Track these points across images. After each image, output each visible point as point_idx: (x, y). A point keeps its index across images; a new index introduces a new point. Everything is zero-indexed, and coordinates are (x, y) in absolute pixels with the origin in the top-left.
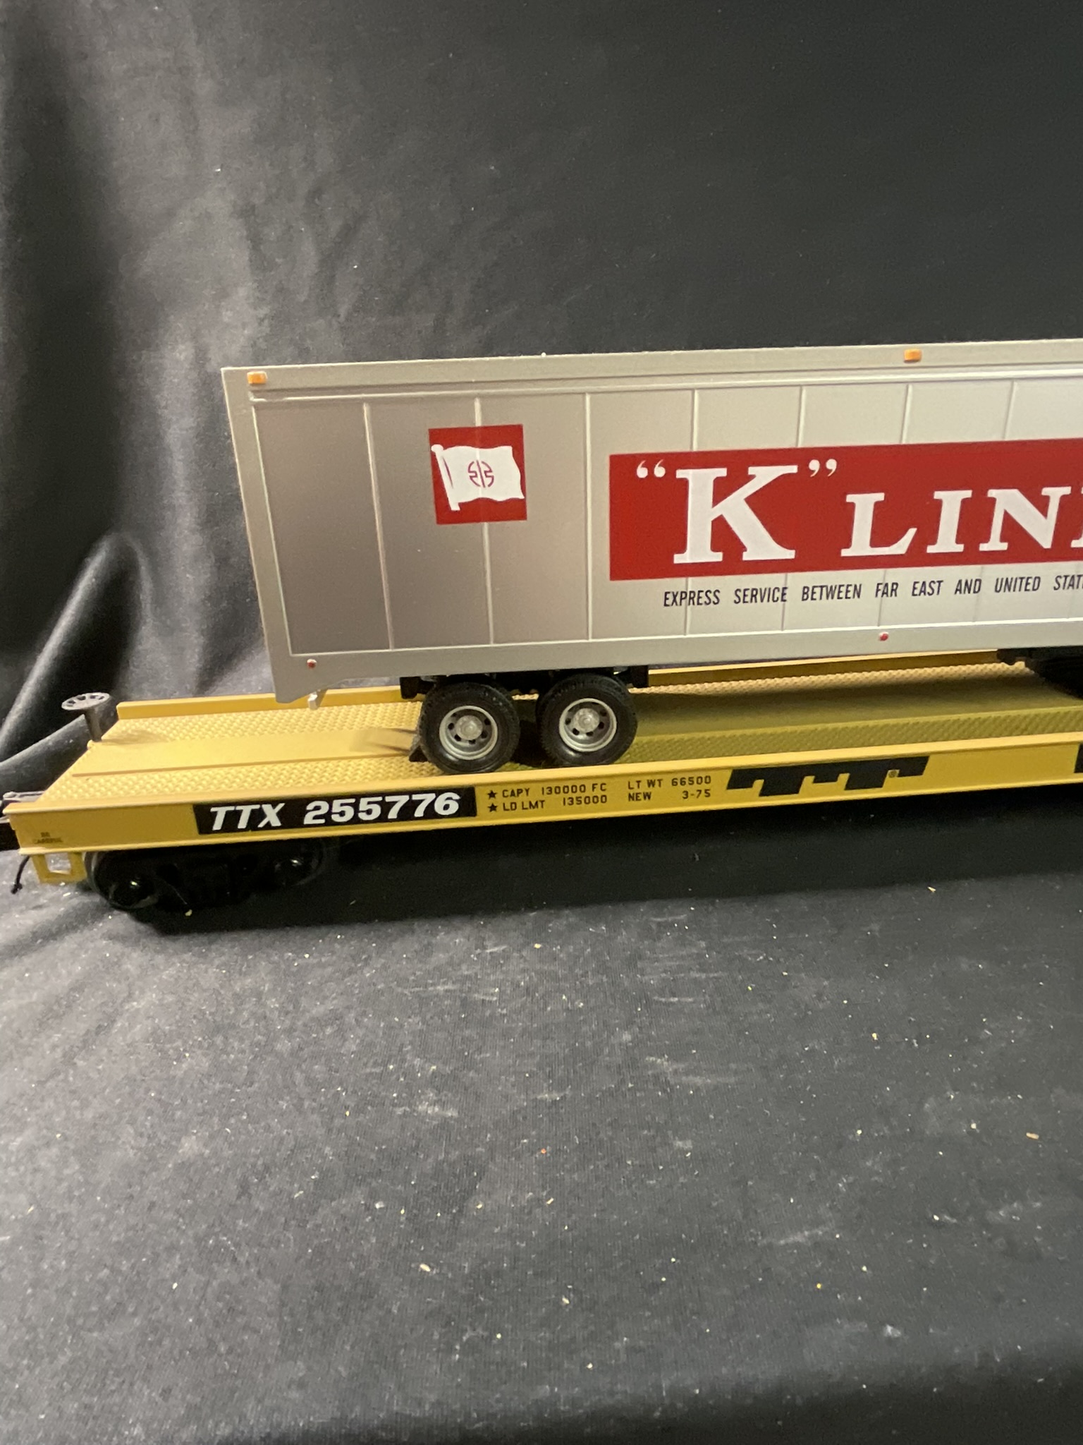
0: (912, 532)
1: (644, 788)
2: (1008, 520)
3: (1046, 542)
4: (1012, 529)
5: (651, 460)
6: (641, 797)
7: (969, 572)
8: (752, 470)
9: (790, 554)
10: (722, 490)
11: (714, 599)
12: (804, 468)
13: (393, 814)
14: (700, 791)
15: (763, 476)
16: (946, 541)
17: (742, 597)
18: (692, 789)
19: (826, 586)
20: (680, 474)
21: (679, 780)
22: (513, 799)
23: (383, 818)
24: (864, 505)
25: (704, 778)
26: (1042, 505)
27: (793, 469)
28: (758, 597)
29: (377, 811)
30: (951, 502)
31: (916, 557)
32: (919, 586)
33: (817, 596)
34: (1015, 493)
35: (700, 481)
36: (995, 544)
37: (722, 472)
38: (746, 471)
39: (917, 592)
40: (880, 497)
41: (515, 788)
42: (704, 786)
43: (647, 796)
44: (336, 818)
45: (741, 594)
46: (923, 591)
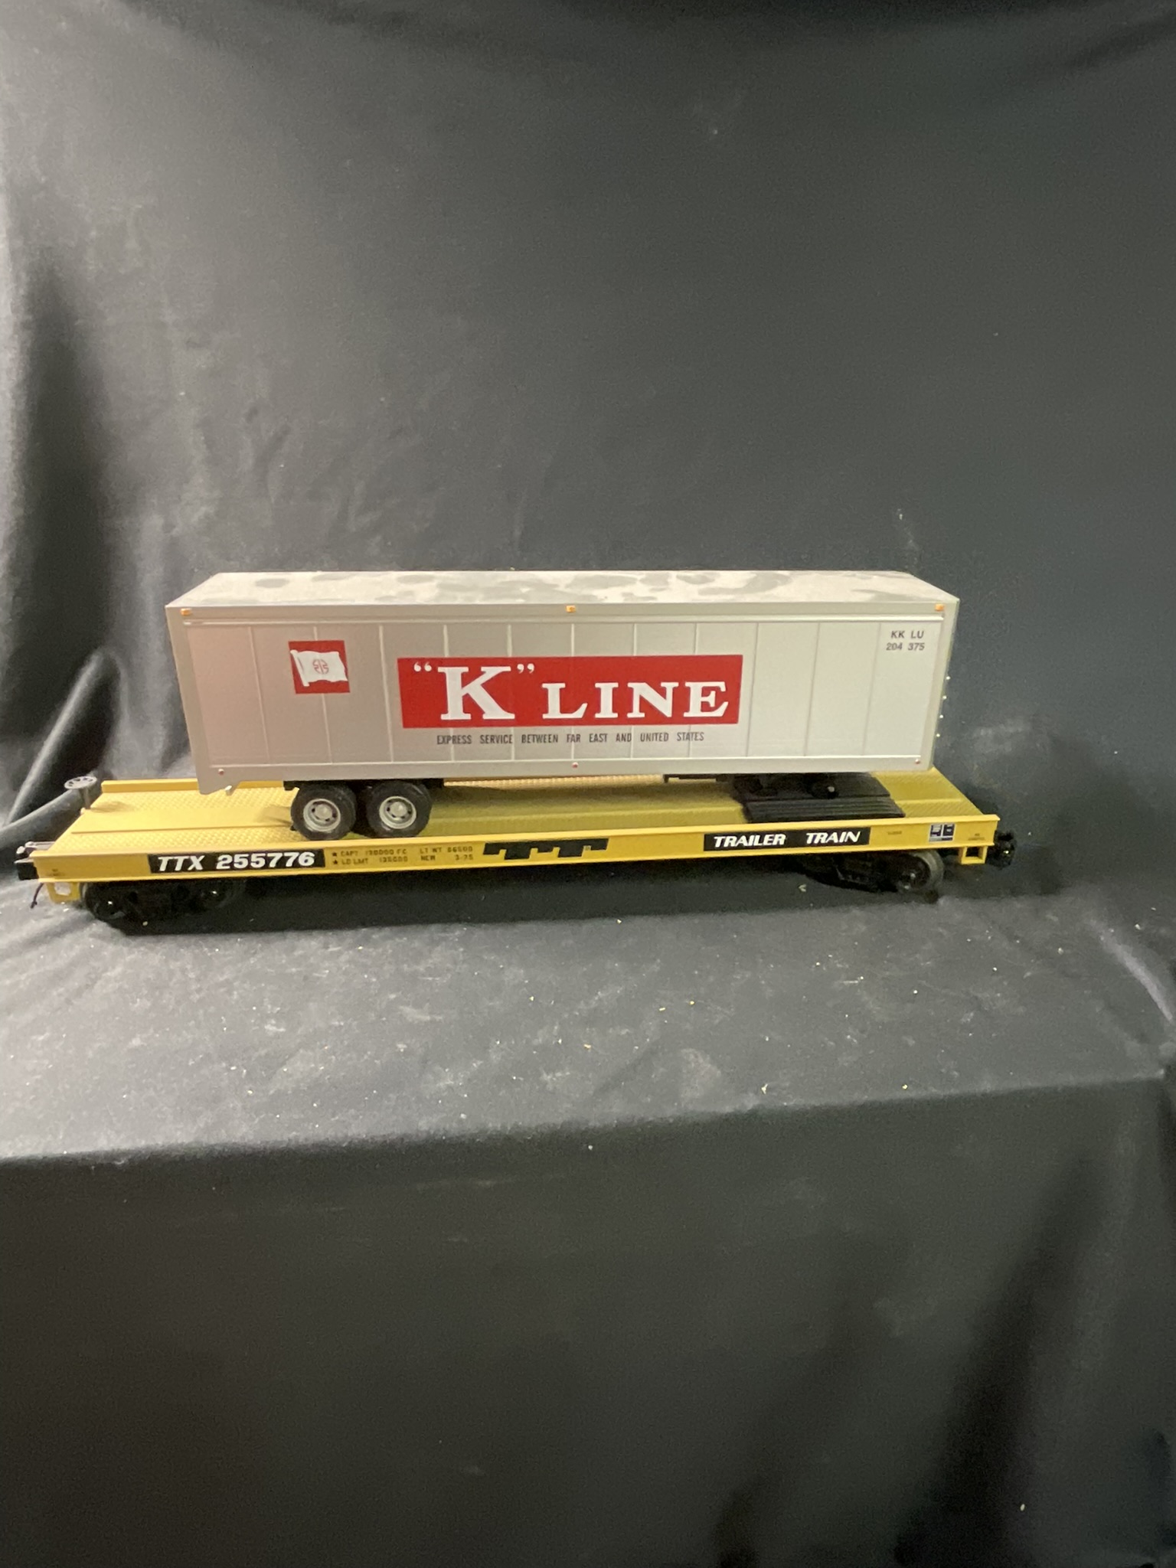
0: (584, 706)
1: (430, 853)
2: (642, 700)
3: (668, 712)
4: (645, 705)
5: (422, 662)
6: (429, 858)
7: (623, 729)
8: (483, 669)
9: (512, 716)
10: (466, 680)
11: (467, 740)
12: (514, 668)
13: (273, 864)
14: (466, 856)
15: (490, 672)
16: (606, 710)
17: (484, 740)
18: (461, 854)
19: (536, 736)
20: (440, 669)
21: (452, 848)
22: (348, 857)
23: (266, 867)
24: (554, 690)
25: (468, 847)
26: (662, 692)
27: (508, 669)
28: (495, 740)
29: (262, 862)
30: (606, 690)
31: (589, 719)
32: (593, 737)
33: (531, 740)
34: (644, 685)
35: (453, 675)
36: (636, 713)
37: (466, 669)
38: (480, 669)
39: (592, 740)
40: (563, 685)
41: (349, 851)
42: (468, 853)
43: (433, 857)
44: (236, 866)
45: (484, 738)
46: (596, 740)
